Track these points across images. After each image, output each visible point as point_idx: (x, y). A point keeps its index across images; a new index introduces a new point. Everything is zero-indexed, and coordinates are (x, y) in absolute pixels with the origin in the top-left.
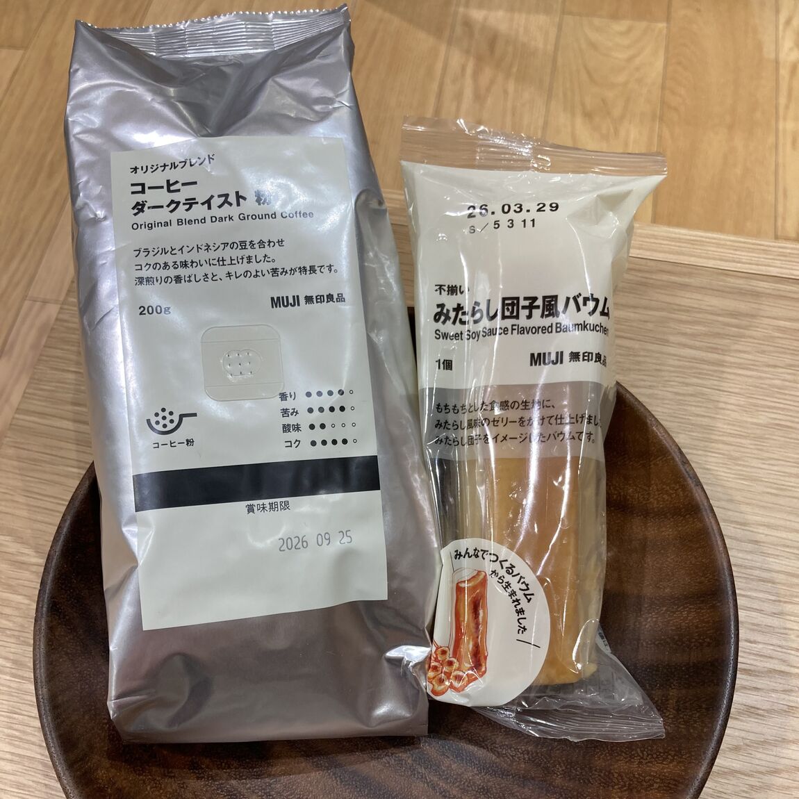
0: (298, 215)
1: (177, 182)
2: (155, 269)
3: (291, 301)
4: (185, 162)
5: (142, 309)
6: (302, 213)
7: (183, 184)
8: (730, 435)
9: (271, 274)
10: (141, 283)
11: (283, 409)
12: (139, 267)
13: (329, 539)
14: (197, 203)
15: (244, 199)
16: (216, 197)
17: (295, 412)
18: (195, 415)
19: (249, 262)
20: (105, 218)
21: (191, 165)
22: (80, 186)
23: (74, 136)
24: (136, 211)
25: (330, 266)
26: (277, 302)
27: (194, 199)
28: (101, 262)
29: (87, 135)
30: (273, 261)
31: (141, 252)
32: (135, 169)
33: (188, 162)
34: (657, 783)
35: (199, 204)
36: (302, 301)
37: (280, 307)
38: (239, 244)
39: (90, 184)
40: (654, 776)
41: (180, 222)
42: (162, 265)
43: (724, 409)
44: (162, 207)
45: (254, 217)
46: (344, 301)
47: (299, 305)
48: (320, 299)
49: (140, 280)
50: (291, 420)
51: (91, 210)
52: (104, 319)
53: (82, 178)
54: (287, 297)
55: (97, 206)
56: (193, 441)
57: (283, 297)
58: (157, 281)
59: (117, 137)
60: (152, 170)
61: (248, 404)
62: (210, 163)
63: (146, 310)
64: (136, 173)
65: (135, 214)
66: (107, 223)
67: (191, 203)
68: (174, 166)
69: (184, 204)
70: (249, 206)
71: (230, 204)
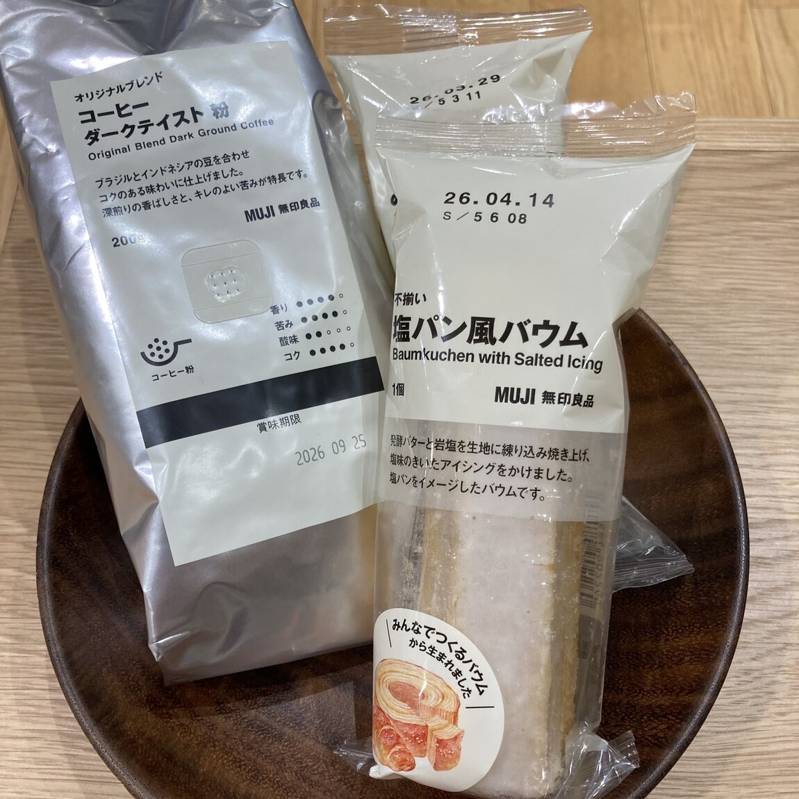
0: (258, 124)
1: (127, 106)
2: (121, 198)
3: (265, 212)
4: (132, 84)
5: (115, 241)
6: (262, 121)
7: (134, 107)
8: (692, 305)
9: (240, 187)
10: (109, 214)
11: (277, 323)
12: (104, 198)
13: (344, 446)
14: (152, 124)
15: (201, 114)
16: (171, 116)
17: (290, 324)
18: (189, 341)
19: (217, 178)
20: (58, 152)
21: (139, 86)
22: (23, 122)
23: (8, 70)
24: (90, 140)
25: (299, 171)
26: (251, 215)
27: (149, 121)
28: (62, 198)
29: (21, 68)
30: (241, 174)
31: (104, 182)
32: (80, 97)
33: (135, 82)
34: (688, 656)
35: (155, 126)
36: (277, 210)
37: (255, 219)
38: (203, 161)
39: (35, 119)
40: (682, 650)
41: (138, 146)
42: (128, 193)
43: (680, 281)
44: (117, 133)
45: (214, 131)
46: (319, 205)
47: (274, 215)
48: (294, 206)
49: (108, 211)
50: (288, 332)
51: (39, 144)
52: (76, 257)
53: (25, 114)
54: (261, 209)
55: (47, 140)
56: (193, 368)
57: (256, 210)
58: (125, 210)
59: (54, 66)
60: (99, 96)
61: (239, 322)
62: (158, 81)
63: (120, 241)
64: (81, 101)
65: (90, 144)
66: (60, 157)
67: (146, 125)
68: (120, 89)
69: (139, 127)
70: (207, 121)
71: (188, 122)
